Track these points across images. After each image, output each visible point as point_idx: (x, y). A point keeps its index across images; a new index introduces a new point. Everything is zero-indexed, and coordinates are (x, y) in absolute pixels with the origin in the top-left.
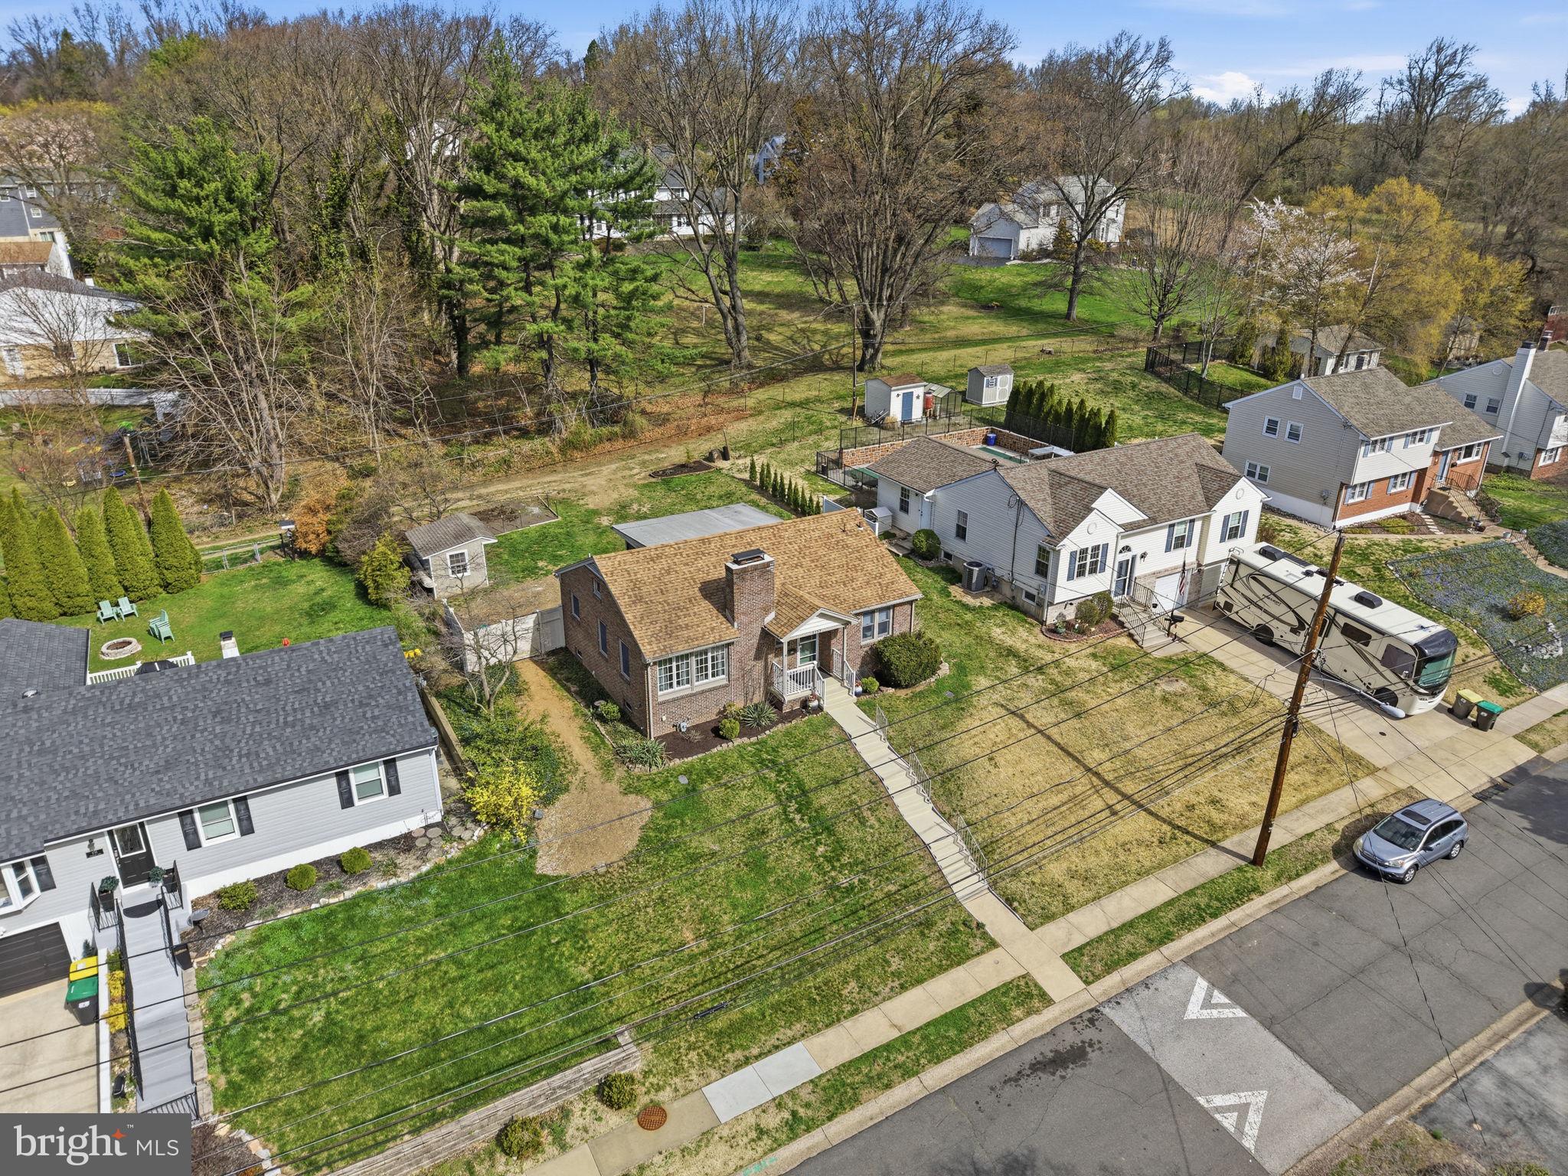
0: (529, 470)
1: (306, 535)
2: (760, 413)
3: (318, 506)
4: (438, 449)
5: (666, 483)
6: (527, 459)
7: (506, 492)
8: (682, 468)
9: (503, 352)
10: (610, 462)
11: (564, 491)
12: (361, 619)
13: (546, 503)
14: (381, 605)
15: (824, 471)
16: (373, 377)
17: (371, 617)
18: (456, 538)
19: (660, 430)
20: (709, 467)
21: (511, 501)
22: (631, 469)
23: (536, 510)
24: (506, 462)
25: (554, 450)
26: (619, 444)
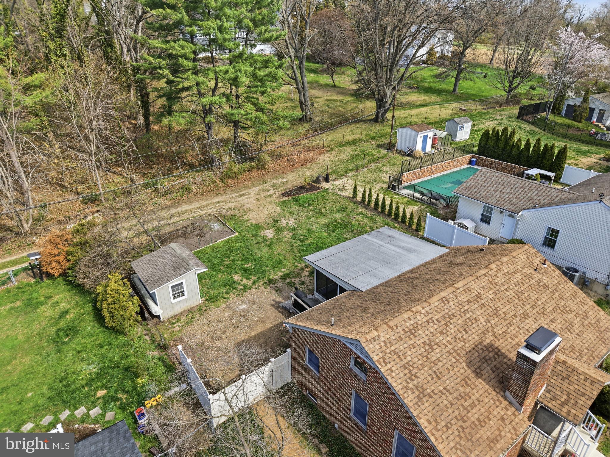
0: (202, 194)
1: (50, 263)
2: (332, 149)
3: (58, 240)
4: (140, 181)
5: (297, 200)
6: (200, 186)
7: (191, 211)
8: (301, 189)
9: (183, 117)
10: (253, 186)
11: (230, 209)
12: (101, 346)
13: (222, 219)
14: (118, 331)
15: (393, 188)
16: (92, 136)
17: (110, 344)
18: (175, 269)
19: (278, 163)
20: (318, 188)
21: (198, 219)
22: (268, 190)
23: (217, 226)
24: (186, 189)
25: (216, 179)
26: (255, 173)
